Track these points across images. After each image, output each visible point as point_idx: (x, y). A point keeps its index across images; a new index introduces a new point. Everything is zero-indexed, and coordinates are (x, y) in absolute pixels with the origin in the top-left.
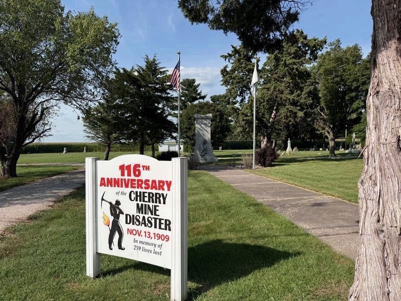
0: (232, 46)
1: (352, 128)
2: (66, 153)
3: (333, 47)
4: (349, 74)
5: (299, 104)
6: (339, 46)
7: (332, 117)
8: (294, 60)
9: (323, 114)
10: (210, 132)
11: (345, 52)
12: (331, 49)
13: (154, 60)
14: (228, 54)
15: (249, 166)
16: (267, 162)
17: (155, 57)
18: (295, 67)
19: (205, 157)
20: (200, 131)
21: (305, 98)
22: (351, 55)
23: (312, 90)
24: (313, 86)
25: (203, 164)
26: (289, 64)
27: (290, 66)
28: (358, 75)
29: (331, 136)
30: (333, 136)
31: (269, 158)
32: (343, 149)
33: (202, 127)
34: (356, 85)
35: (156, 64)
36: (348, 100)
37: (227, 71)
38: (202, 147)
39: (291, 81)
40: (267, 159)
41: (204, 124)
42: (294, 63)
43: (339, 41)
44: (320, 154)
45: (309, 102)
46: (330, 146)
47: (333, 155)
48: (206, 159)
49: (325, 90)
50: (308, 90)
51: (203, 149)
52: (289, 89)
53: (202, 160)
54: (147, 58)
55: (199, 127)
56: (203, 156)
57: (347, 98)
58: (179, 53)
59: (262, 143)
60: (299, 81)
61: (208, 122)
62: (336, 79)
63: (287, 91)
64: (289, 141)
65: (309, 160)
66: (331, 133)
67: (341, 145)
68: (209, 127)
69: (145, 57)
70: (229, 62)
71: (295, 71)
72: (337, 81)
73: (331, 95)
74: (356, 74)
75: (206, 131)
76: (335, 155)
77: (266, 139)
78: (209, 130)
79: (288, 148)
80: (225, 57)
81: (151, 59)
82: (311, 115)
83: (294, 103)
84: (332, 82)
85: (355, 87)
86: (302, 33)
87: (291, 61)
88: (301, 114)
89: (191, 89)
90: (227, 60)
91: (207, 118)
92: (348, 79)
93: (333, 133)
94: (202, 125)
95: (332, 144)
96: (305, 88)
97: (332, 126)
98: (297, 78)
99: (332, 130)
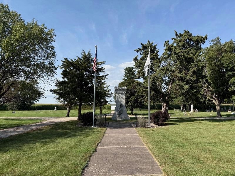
0: (141, 43)
1: (232, 97)
2: (56, 110)
3: (215, 42)
4: (226, 59)
5: (185, 80)
6: (219, 42)
7: (216, 90)
8: (181, 50)
9: (210, 87)
10: (125, 99)
11: (224, 45)
12: (214, 44)
13: (89, 53)
14: (139, 49)
15: (144, 125)
16: (160, 122)
17: (89, 51)
18: (182, 54)
19: (121, 116)
20: (118, 98)
21: (191, 76)
22: (228, 47)
23: (195, 70)
24: (196, 68)
25: (119, 121)
26: (178, 53)
27: (179, 54)
28: (232, 59)
29: (216, 103)
30: (218, 102)
31: (161, 119)
32: (230, 111)
33: (119, 95)
34: (231, 67)
35: (90, 56)
36: (228, 77)
37: (137, 59)
38: (119, 109)
39: (180, 64)
40: (160, 120)
41: (121, 94)
42: (182, 52)
43: (219, 38)
44: (211, 115)
45: (194, 78)
46: (217, 109)
47: (219, 116)
48: (121, 118)
49: (210, 71)
50: (192, 70)
51: (119, 110)
52: (178, 70)
53: (118, 118)
54: (84, 52)
55: (118, 95)
56: (119, 115)
57: (227, 76)
58: (96, 47)
59: (163, 107)
60: (186, 64)
61: (124, 92)
62: (217, 63)
63: (178, 71)
64: (192, 105)
65: (199, 120)
66: (217, 100)
67: (230, 108)
68: (124, 95)
69: (83, 52)
70: (140, 53)
71: (182, 57)
72: (218, 65)
73: (214, 74)
74: (231, 59)
75: (122, 98)
76: (221, 116)
77: (165, 104)
78: (124, 97)
79: (191, 110)
80: (138, 51)
81: (87, 53)
82: (196, 88)
83: (182, 79)
84: (214, 65)
85: (231, 68)
86: (188, 32)
87: (180, 51)
88: (186, 87)
89: (130, 73)
90: (139, 52)
91: (123, 90)
92: (225, 62)
93: (219, 100)
94: (120, 94)
95: (218, 108)
96: (191, 68)
97: (217, 96)
98: (184, 62)
99: (217, 98)
